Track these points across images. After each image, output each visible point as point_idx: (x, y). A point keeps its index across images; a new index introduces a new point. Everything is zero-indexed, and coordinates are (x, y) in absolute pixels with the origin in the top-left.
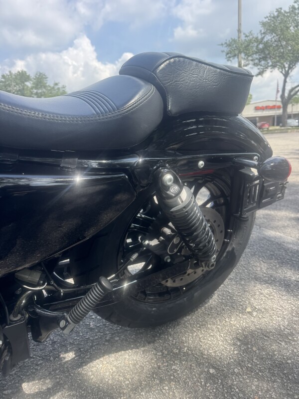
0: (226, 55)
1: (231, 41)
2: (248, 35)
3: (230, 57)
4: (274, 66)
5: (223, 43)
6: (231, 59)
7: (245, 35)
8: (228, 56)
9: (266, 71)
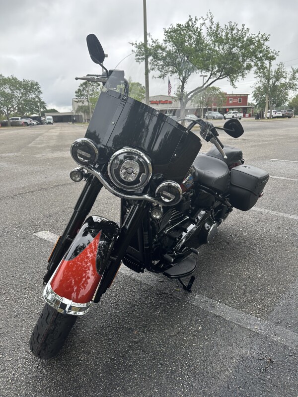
0: (136, 56)
1: (141, 44)
2: (155, 41)
3: (139, 59)
4: (173, 72)
5: (134, 43)
6: (140, 61)
7: (152, 41)
8: (137, 57)
9: (166, 75)
